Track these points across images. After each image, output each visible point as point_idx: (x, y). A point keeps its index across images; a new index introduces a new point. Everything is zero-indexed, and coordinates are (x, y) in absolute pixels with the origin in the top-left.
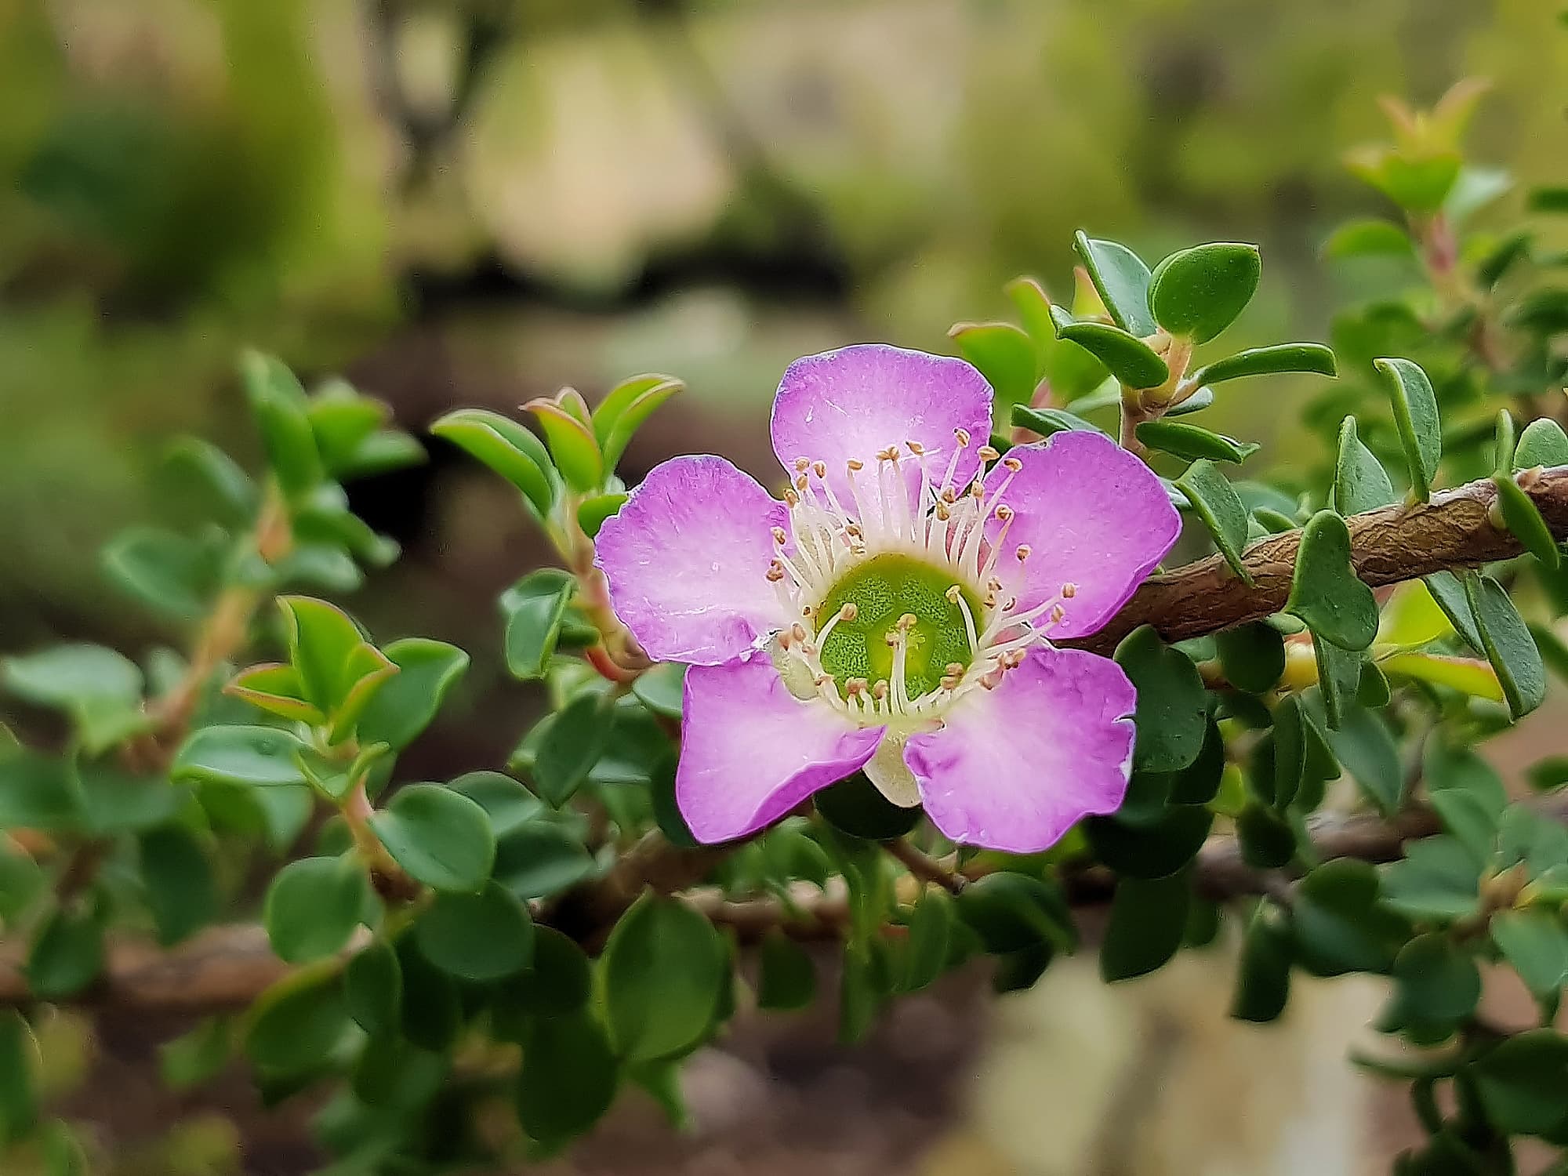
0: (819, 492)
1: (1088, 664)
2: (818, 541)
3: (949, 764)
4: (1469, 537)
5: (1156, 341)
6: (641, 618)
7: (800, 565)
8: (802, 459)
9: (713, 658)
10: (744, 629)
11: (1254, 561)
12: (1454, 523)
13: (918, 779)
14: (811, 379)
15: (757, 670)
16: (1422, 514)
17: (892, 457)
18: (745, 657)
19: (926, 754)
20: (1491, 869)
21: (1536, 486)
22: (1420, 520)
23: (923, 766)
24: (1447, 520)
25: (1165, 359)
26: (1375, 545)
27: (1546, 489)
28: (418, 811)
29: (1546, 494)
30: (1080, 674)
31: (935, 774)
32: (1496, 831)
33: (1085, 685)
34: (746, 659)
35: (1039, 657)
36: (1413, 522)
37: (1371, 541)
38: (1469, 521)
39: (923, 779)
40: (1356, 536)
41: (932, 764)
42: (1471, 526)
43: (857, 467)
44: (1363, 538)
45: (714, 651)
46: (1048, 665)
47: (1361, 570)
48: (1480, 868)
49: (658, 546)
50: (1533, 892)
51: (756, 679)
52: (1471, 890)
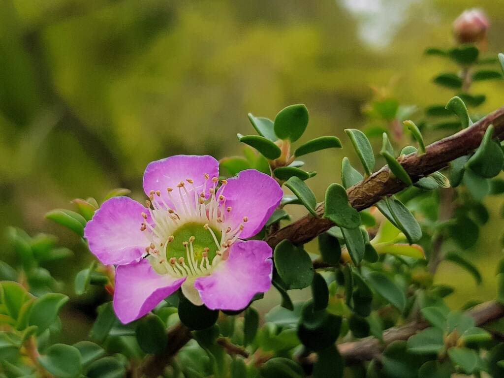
0: (161, 204)
1: (256, 244)
2: (163, 221)
3: (211, 285)
4: (386, 184)
5: (278, 143)
6: (101, 252)
7: (158, 230)
8: (152, 191)
9: (126, 262)
10: (138, 252)
11: (319, 210)
12: (380, 180)
13: (199, 291)
14: (157, 168)
15: (143, 266)
16: (369, 180)
17: (182, 185)
18: (138, 260)
19: (202, 283)
20: (446, 333)
21: (403, 161)
22: (369, 182)
23: (201, 287)
24: (378, 180)
25: (281, 149)
26: (356, 195)
27: (406, 161)
28: (55, 354)
29: (407, 163)
30: (254, 248)
31: (206, 289)
32: (446, 320)
33: (256, 252)
34: (139, 261)
35: (240, 245)
36: (367, 184)
37: (355, 193)
38: (385, 179)
39: (201, 291)
40: (350, 193)
41: (204, 286)
42: (385, 180)
43: (170, 190)
44: (352, 193)
45: (127, 260)
46: (243, 247)
47: (353, 205)
48: (441, 332)
49: (107, 229)
50: (462, 339)
51: (142, 267)
52: (440, 342)
